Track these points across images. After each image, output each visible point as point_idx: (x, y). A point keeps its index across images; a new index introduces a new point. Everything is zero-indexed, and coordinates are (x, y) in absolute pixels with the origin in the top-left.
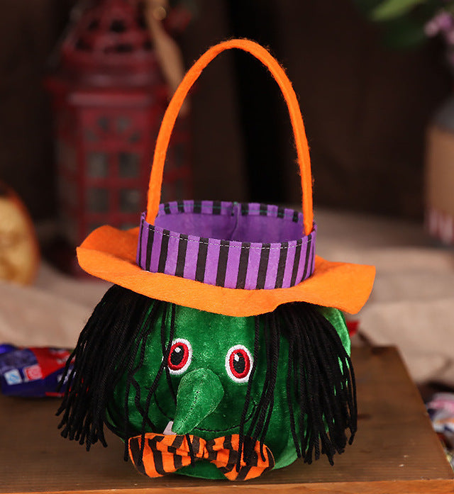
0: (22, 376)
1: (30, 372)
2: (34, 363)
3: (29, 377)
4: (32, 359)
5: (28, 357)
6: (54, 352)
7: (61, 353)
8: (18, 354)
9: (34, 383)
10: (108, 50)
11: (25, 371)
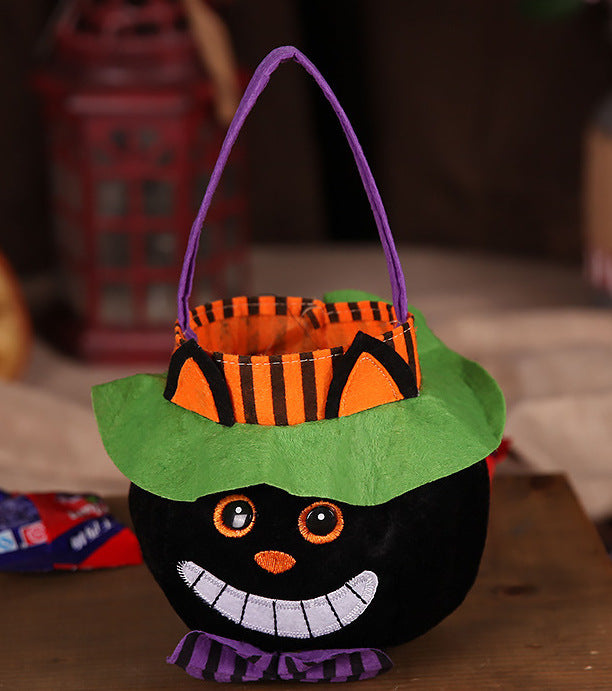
0: (18, 540)
1: (29, 534)
2: (36, 518)
3: (29, 541)
4: (32, 512)
5: (26, 509)
6: (63, 501)
7: (74, 501)
8: (11, 504)
9: (36, 550)
10: (124, 32)
11: (21, 531)
